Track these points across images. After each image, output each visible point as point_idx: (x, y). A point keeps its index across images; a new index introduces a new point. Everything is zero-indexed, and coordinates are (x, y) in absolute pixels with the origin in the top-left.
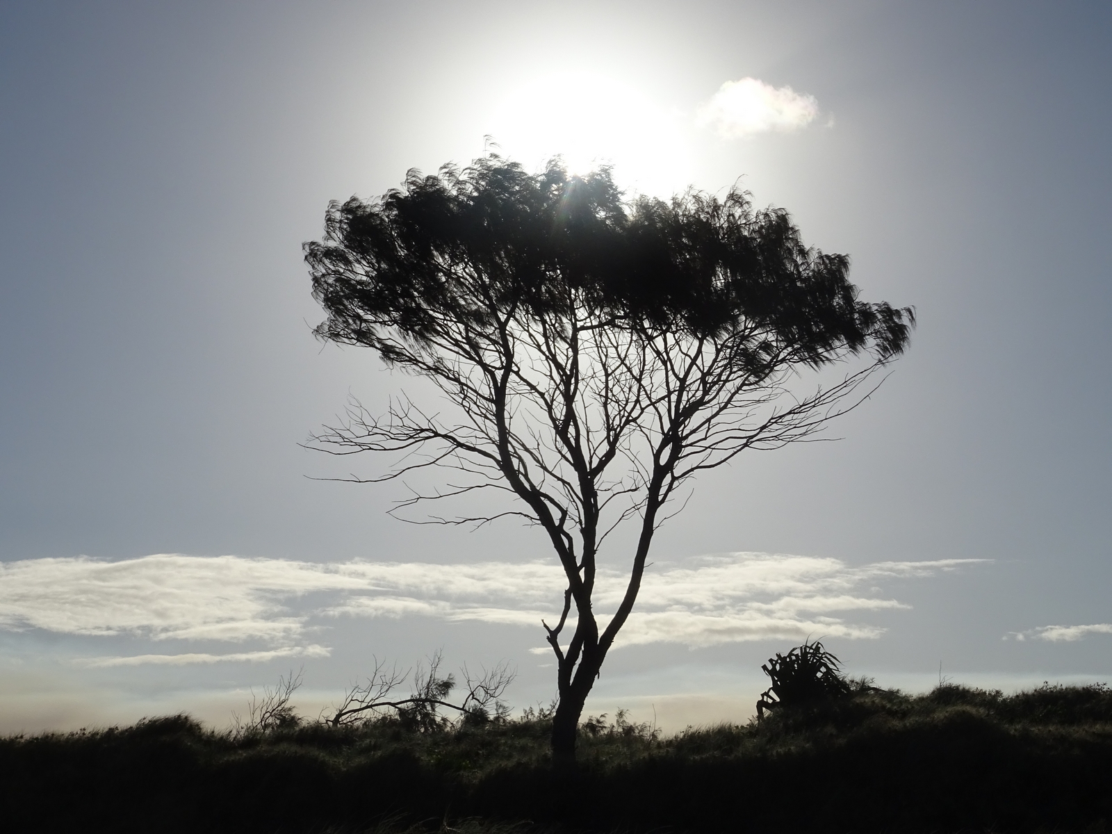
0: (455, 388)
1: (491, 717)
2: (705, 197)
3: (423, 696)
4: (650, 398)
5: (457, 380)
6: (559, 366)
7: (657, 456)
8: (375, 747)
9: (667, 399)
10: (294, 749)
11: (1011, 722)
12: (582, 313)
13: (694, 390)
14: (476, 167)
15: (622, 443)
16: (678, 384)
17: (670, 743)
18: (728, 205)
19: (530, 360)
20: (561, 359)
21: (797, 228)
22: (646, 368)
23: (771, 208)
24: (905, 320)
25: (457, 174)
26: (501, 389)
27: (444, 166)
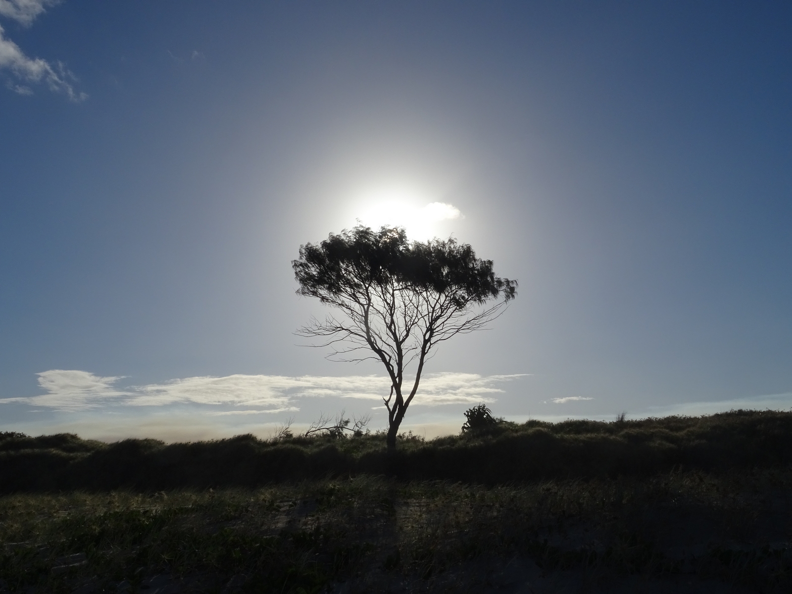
0: (349, 312)
1: (364, 434)
2: (441, 241)
3: (339, 426)
4: (421, 315)
5: (349, 309)
6: (388, 304)
7: (424, 336)
8: (322, 445)
9: (428, 315)
11: (557, 434)
12: (396, 284)
13: (438, 312)
14: (355, 230)
15: (412, 331)
16: (432, 309)
17: (431, 442)
18: (449, 243)
19: (377, 300)
20: (388, 301)
21: (474, 252)
22: (420, 304)
23: (464, 244)
24: (514, 285)
25: (347, 233)
26: (366, 312)
27: (343, 231)
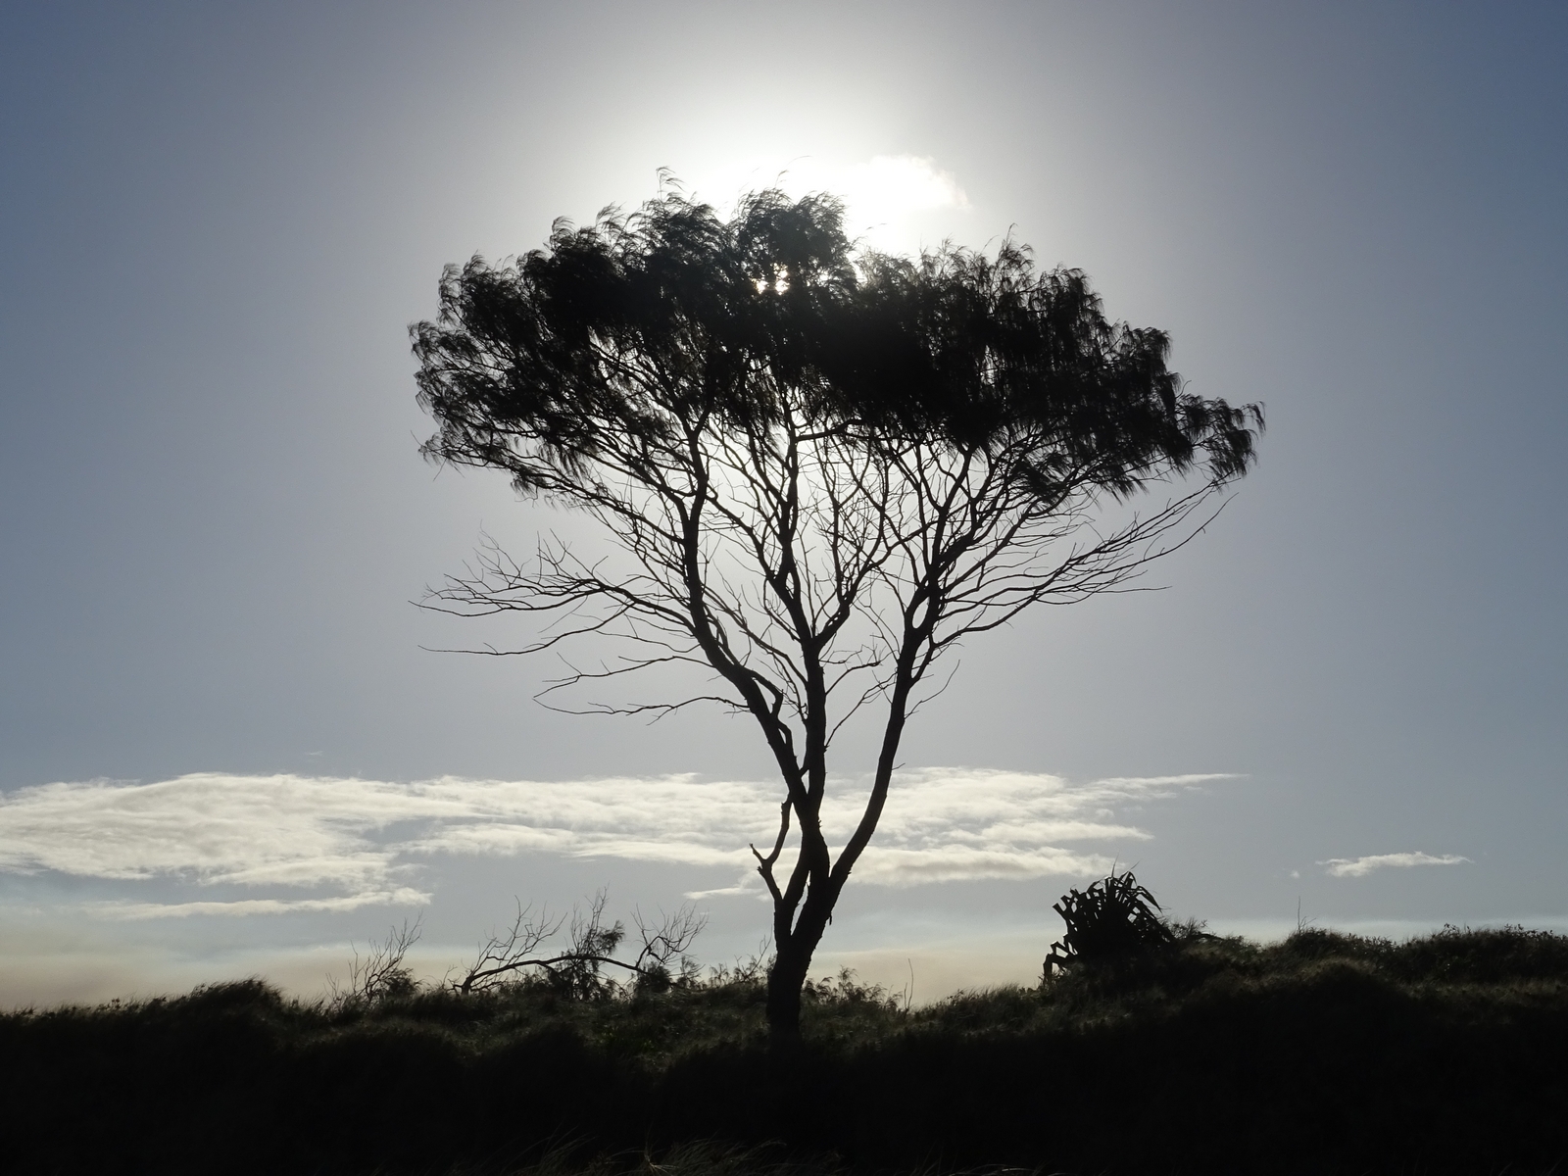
0: (623, 524)
1: (675, 979)
2: (967, 256)
3: (581, 952)
4: (898, 536)
5: (624, 511)
7: (909, 615)
8: (521, 1022)
9: (921, 534)
10: (410, 1025)
11: (1409, 980)
12: (800, 418)
13: (960, 523)
14: (649, 213)
15: (862, 598)
16: (937, 513)
17: (931, 1014)
18: (1001, 266)
19: (730, 483)
21: (1097, 297)
22: (891, 493)
23: (1061, 269)
24: (1249, 424)
25: (621, 222)
26: (691, 525)
27: (603, 213)
